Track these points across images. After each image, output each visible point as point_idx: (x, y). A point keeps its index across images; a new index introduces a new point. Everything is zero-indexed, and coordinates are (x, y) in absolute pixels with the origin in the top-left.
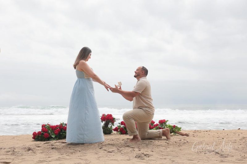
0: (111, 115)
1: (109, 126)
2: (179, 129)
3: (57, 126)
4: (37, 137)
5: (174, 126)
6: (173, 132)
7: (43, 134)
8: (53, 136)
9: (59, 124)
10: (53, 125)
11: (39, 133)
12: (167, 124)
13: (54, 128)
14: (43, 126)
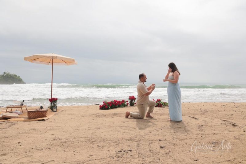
0: (134, 97)
1: (133, 102)
2: (167, 104)
3: (110, 102)
4: (102, 108)
5: (165, 103)
6: (164, 105)
7: (104, 106)
8: (109, 107)
9: (110, 101)
10: (108, 102)
11: (103, 105)
12: (161, 101)
13: (109, 103)
14: (104, 103)
